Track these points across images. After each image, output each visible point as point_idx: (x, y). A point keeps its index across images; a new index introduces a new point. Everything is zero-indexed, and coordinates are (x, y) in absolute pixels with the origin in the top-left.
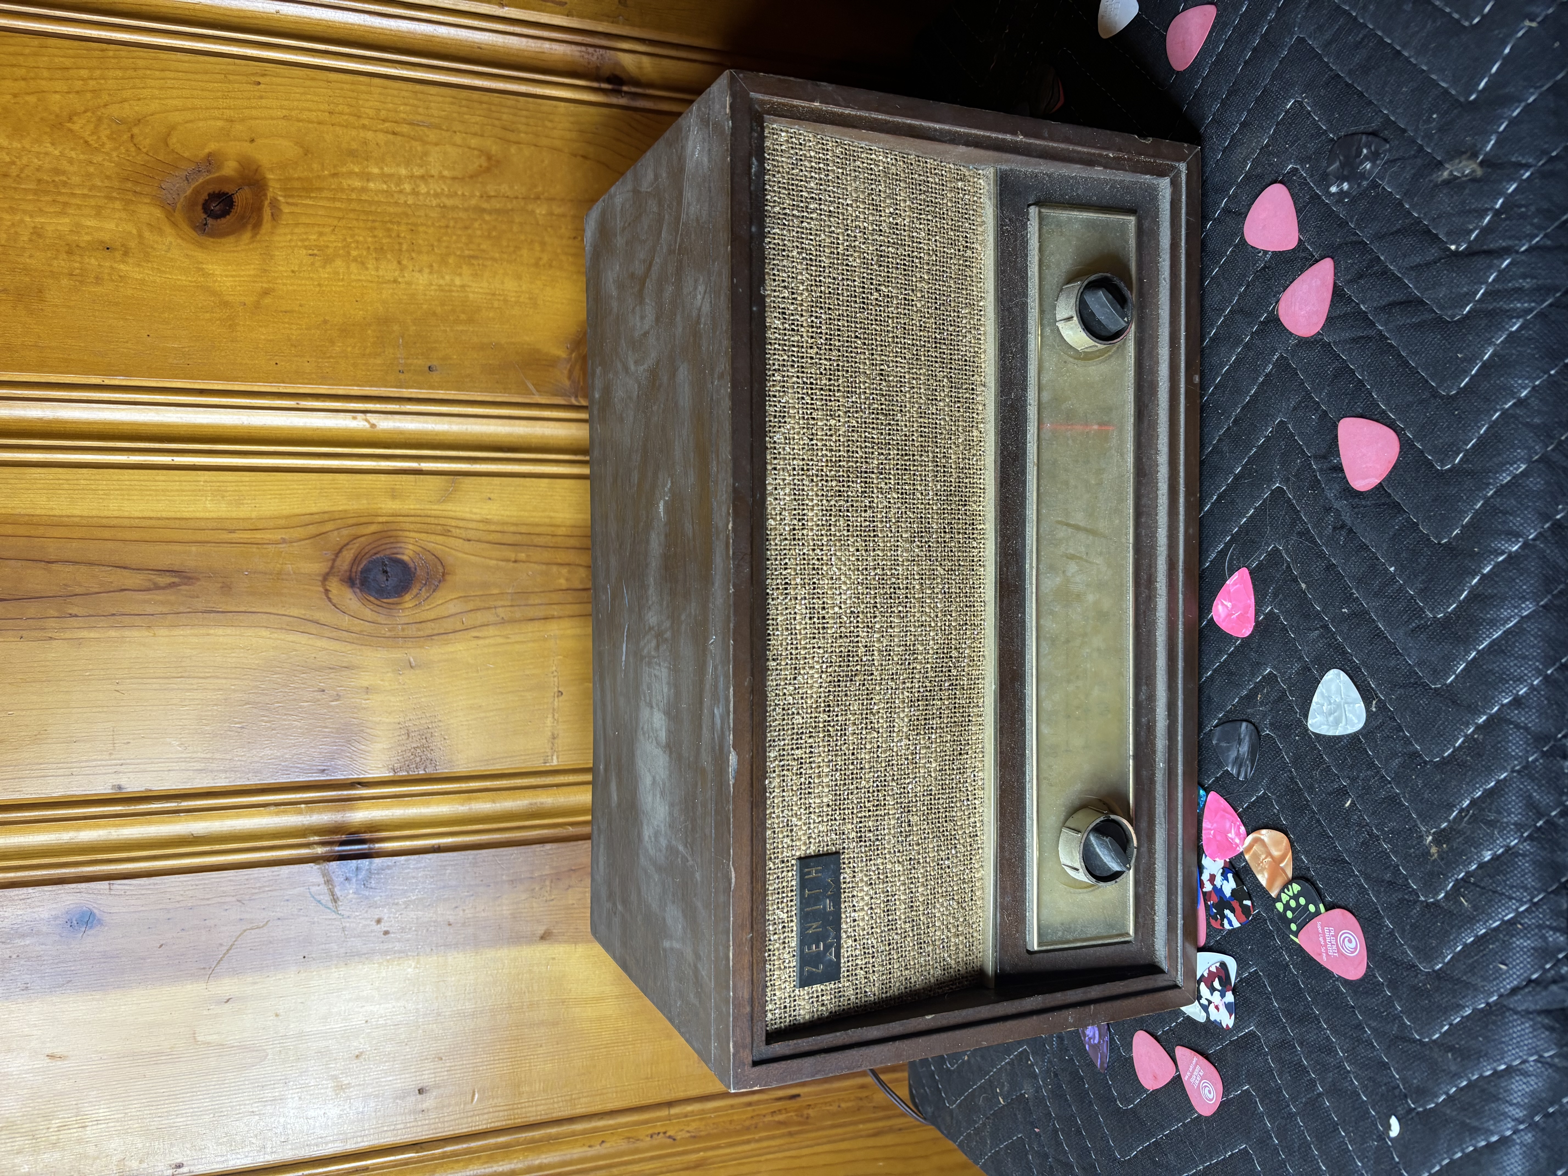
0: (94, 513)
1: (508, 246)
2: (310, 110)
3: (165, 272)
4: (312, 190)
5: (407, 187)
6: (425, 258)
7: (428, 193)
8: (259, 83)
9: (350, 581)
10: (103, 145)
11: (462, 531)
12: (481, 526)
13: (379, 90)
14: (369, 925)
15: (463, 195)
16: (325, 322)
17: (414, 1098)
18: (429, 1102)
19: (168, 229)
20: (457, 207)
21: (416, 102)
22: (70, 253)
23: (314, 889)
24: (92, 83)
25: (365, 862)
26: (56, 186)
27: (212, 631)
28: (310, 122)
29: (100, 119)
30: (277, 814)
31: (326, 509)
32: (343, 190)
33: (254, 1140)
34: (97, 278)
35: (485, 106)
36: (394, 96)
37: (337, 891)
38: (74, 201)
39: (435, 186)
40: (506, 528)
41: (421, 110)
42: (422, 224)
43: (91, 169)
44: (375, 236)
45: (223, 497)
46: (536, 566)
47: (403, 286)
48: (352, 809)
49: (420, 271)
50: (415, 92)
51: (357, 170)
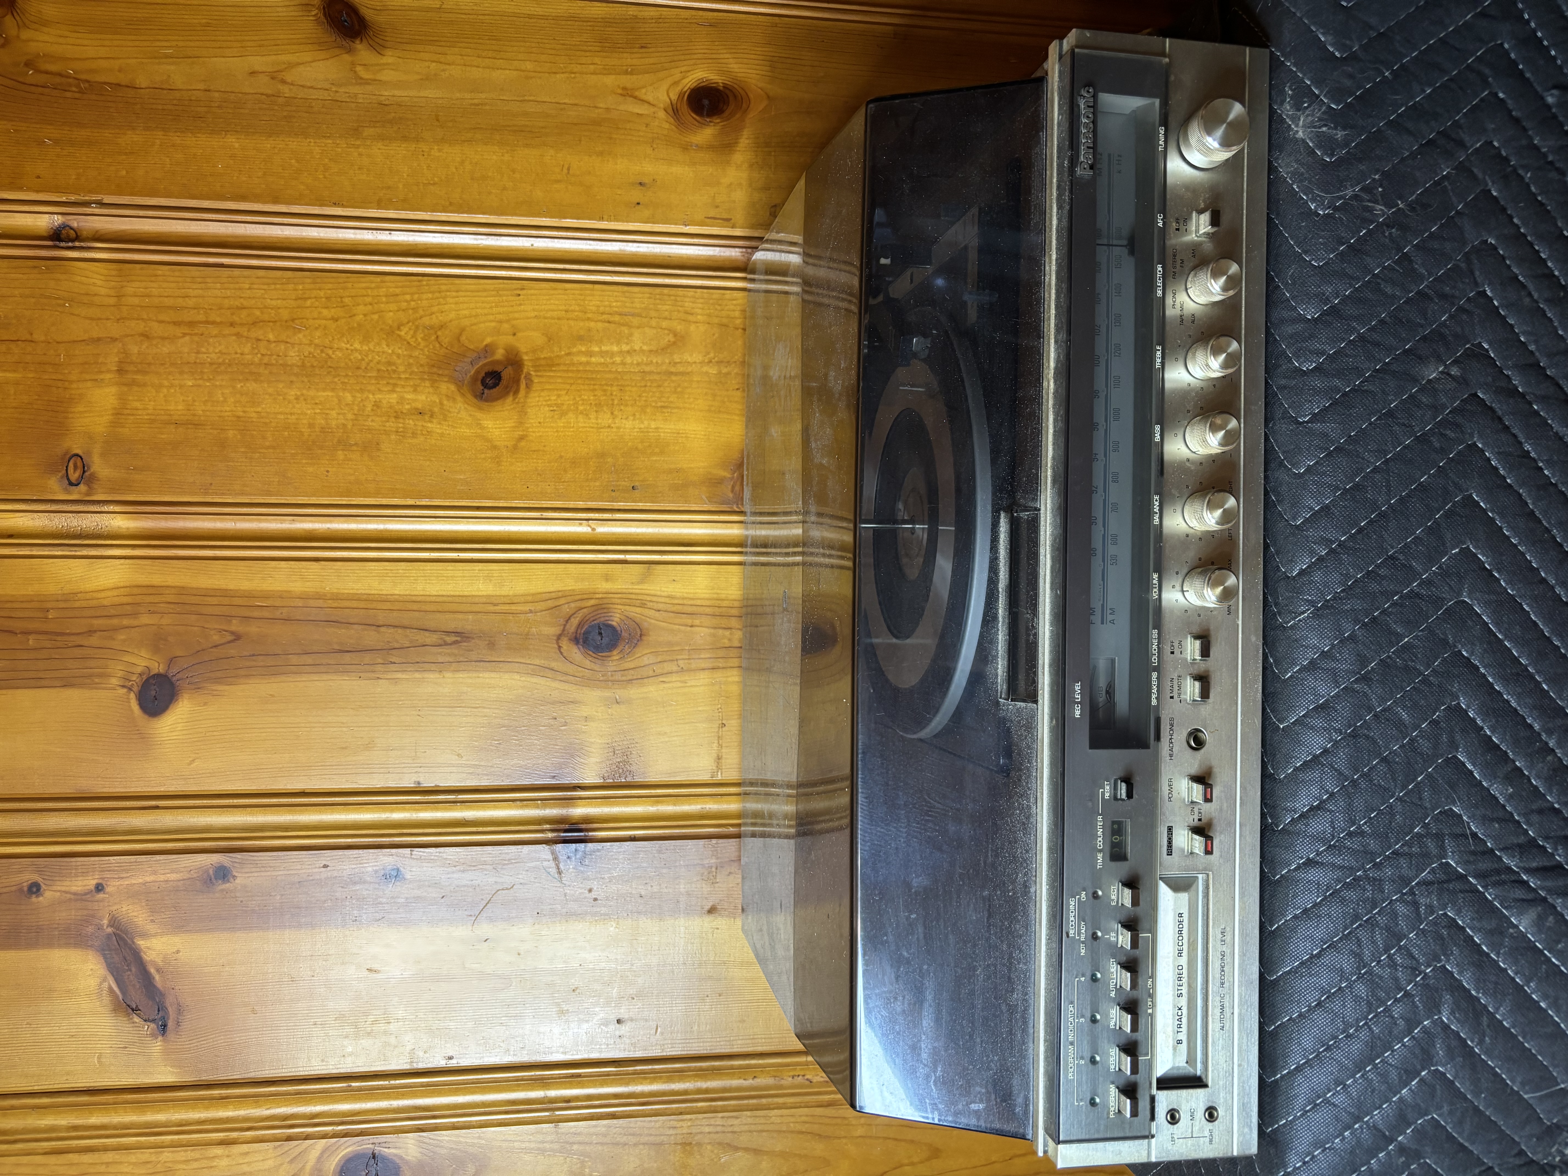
0: (407, 593)
1: (689, 398)
2: (553, 310)
3: (456, 427)
4: (553, 365)
5: (618, 359)
6: (630, 409)
7: (632, 364)
8: (519, 295)
9: (576, 640)
10: (419, 344)
11: (655, 604)
12: (667, 600)
13: (599, 293)
14: (583, 893)
15: (657, 363)
16: (561, 457)
17: (614, 1026)
18: (624, 1029)
19: (459, 398)
20: (653, 372)
21: (624, 299)
22: (396, 417)
23: (545, 864)
24: (413, 303)
25: (582, 845)
26: (389, 374)
27: (481, 675)
28: (553, 318)
29: (417, 327)
30: (522, 807)
31: (560, 589)
32: (573, 364)
33: (502, 1044)
34: (413, 433)
35: (673, 298)
36: (609, 296)
37: (562, 866)
38: (399, 382)
39: (637, 359)
40: (685, 602)
41: (627, 304)
42: (628, 385)
43: (411, 361)
44: (595, 396)
45: (491, 580)
46: (706, 630)
47: (615, 430)
48: (574, 806)
49: (626, 419)
50: (624, 292)
51: (583, 349)
